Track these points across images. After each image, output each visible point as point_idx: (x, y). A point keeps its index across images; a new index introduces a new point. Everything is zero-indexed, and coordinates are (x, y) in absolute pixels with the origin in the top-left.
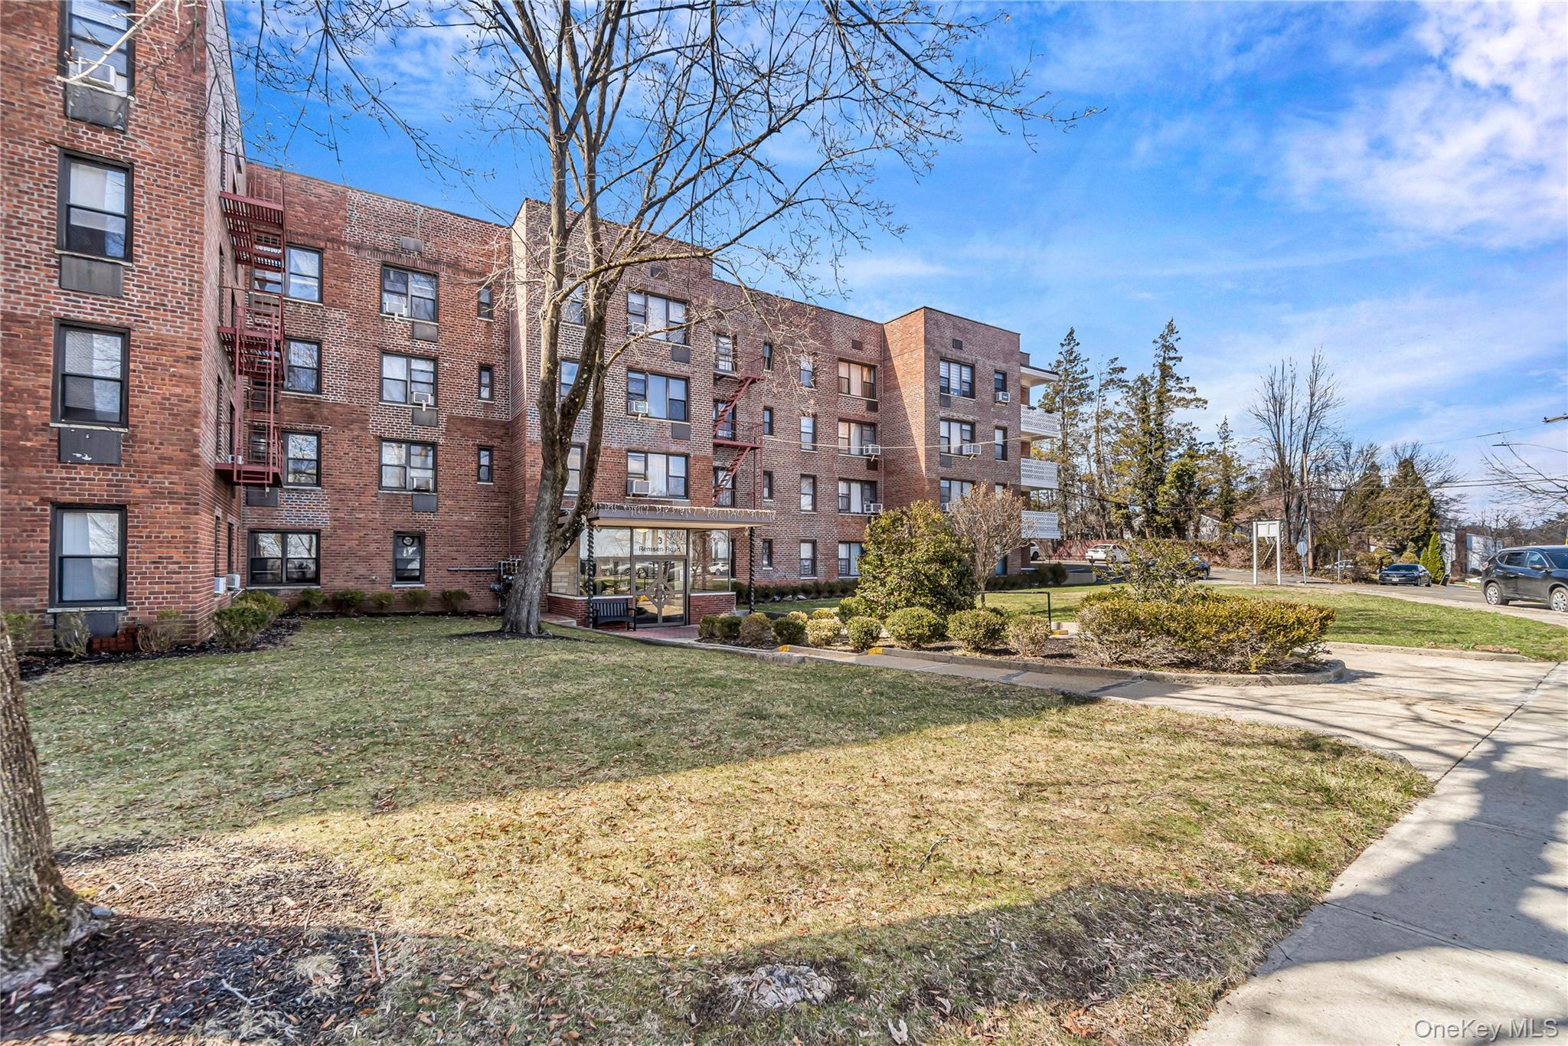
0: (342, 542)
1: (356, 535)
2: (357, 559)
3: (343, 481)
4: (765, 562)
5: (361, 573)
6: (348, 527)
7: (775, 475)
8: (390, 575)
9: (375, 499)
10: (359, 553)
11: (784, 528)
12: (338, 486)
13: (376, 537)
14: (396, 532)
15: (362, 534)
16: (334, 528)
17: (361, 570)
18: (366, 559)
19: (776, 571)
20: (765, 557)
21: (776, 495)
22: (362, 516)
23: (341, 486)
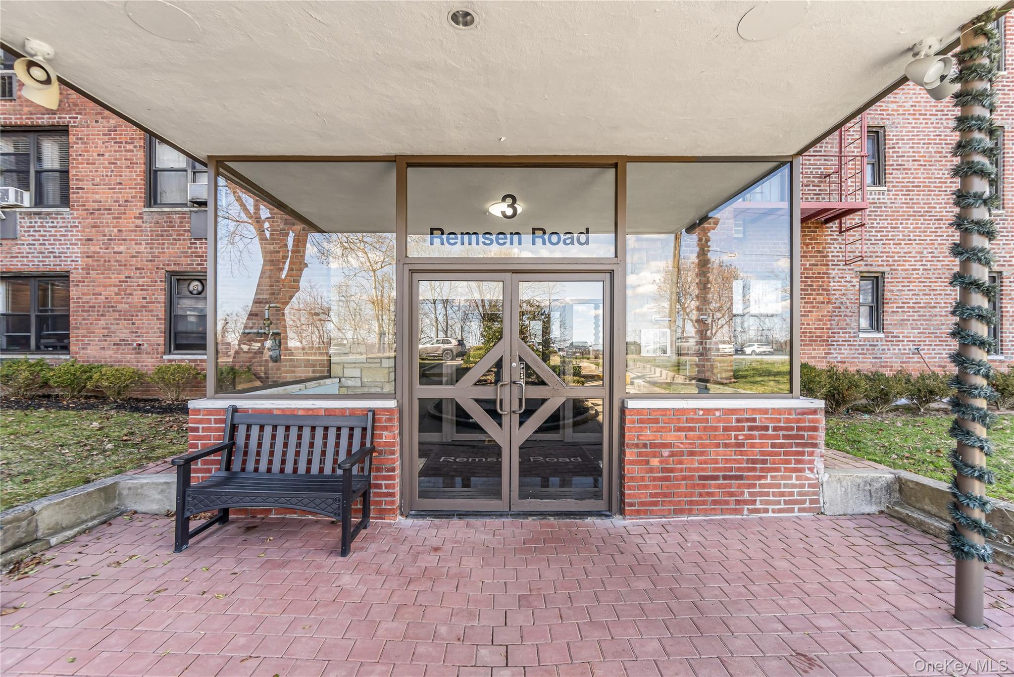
0: (98, 290)
1: (114, 278)
2: (117, 315)
3: (97, 197)
4: (864, 323)
5: (123, 336)
6: (105, 267)
7: (891, 133)
8: (161, 341)
9: (139, 222)
10: (120, 307)
11: (915, 248)
12: (91, 205)
13: (141, 281)
14: (172, 274)
15: (122, 277)
16: (87, 269)
17: (122, 332)
18: (129, 316)
19: (894, 340)
20: (865, 310)
21: (893, 175)
22: (122, 248)
23: (96, 206)
